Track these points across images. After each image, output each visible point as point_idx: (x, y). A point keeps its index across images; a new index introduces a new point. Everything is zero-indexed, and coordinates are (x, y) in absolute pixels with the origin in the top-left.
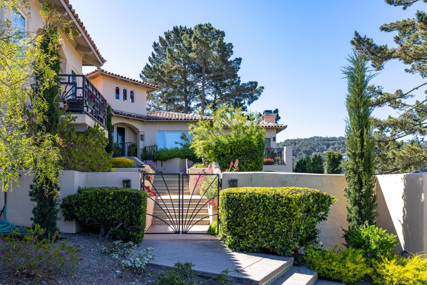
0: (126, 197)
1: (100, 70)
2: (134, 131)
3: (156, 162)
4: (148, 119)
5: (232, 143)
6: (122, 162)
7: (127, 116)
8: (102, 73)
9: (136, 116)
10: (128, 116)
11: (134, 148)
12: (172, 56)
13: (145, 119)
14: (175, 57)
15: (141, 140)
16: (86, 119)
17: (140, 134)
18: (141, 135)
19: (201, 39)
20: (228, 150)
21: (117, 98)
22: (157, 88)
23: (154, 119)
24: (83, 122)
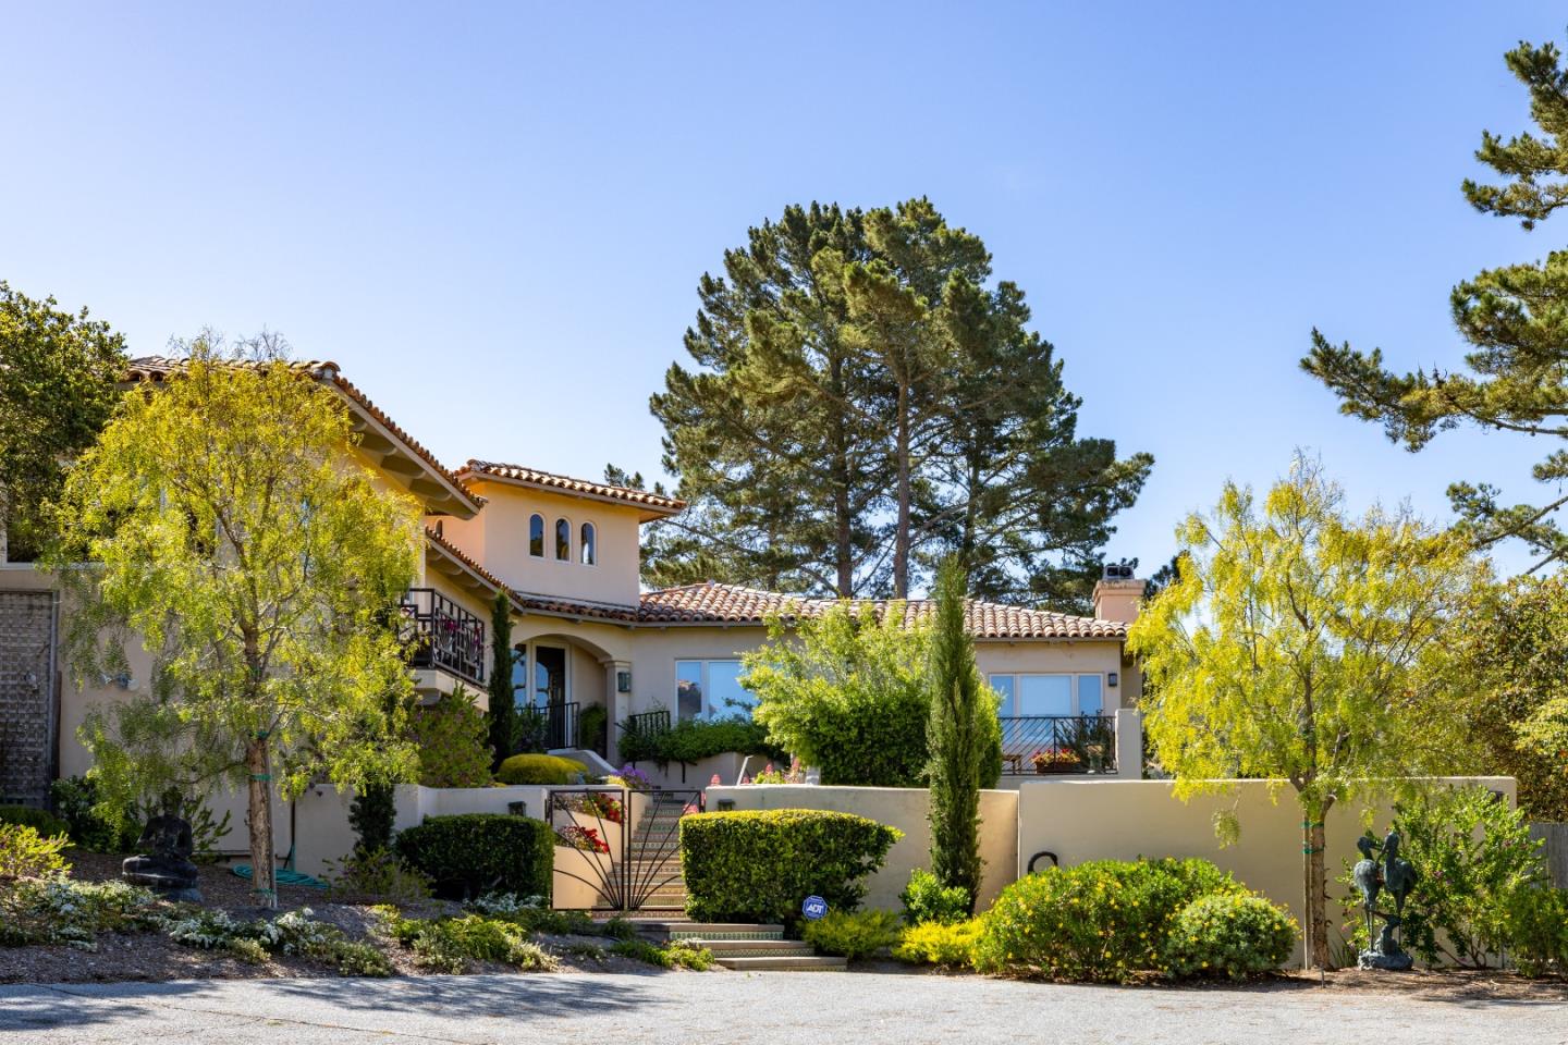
0: (508, 829)
1: (477, 468)
2: (597, 661)
3: (667, 766)
4: (641, 620)
5: (861, 710)
6: (538, 768)
7: (569, 611)
8: (485, 476)
9: (597, 612)
10: (575, 613)
11: (596, 719)
12: (767, 344)
13: (631, 620)
14: (778, 351)
15: (620, 690)
16: (438, 678)
17: (618, 670)
18: (620, 674)
19: (879, 279)
20: (849, 729)
21: (536, 548)
22: (673, 511)
23: (662, 620)
24: (431, 686)
